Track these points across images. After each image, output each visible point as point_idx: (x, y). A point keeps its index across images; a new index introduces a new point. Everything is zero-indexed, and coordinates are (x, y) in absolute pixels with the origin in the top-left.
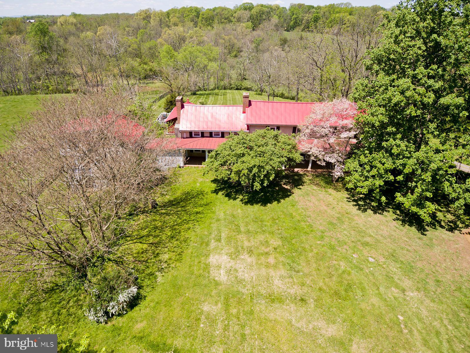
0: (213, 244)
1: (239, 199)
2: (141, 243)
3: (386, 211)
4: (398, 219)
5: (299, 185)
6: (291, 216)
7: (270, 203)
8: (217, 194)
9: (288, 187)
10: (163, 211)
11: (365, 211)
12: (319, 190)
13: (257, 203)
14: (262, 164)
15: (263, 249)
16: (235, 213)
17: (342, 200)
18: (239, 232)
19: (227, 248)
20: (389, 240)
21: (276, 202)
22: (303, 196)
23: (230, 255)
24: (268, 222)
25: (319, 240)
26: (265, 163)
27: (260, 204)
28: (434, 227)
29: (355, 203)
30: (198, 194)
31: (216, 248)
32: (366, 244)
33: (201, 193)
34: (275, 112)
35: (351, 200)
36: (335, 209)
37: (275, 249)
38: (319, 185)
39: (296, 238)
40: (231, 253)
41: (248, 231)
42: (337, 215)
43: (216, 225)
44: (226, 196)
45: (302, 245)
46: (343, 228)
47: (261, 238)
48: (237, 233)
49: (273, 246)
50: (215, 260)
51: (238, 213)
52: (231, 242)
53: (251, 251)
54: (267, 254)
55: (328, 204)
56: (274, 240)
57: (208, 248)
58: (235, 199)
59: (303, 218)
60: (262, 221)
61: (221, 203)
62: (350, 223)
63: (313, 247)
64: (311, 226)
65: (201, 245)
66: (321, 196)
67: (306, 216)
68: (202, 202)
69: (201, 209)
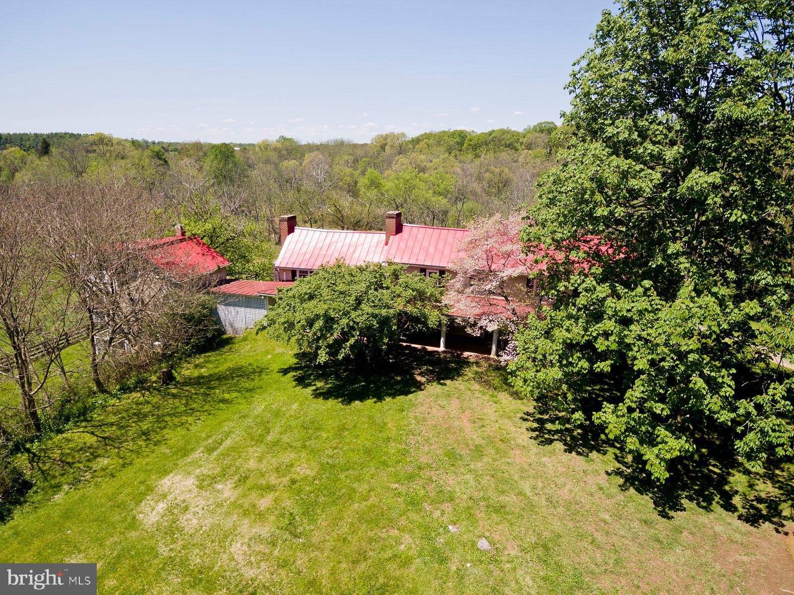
0: (196, 455)
1: (314, 388)
3: (598, 451)
4: (618, 473)
5: (444, 379)
6: (382, 427)
7: (361, 401)
8: (285, 374)
9: (423, 380)
10: (174, 391)
11: (548, 444)
12: (481, 392)
13: (337, 397)
15: (273, 479)
16: (283, 409)
17: (512, 414)
18: (260, 441)
19: (211, 466)
20: (561, 510)
21: (375, 399)
22: (437, 398)
23: (202, 479)
24: (329, 432)
25: (398, 482)
27: (340, 400)
28: (704, 504)
29: (535, 425)
30: (254, 372)
32: (499, 509)
33: (260, 371)
34: (441, 246)
35: (532, 419)
36: (484, 429)
37: (293, 482)
38: (487, 383)
39: (353, 469)
40: (209, 476)
41: (277, 443)
42: (479, 441)
43: (231, 424)
44: (295, 380)
45: (356, 485)
46: (472, 467)
47: (287, 457)
48: (253, 443)
49: (295, 476)
50: (169, 483)
51: (288, 410)
52: (229, 455)
53: (246, 478)
54: (270, 488)
55: (478, 418)
56: (306, 466)
57: (181, 460)
58: (306, 386)
59: (402, 434)
60: (318, 429)
61: (278, 389)
62: (494, 460)
63: (372, 493)
64: (405, 453)
65: (176, 453)
66: (475, 403)
67: (412, 433)
68: (248, 384)
69: (235, 395)
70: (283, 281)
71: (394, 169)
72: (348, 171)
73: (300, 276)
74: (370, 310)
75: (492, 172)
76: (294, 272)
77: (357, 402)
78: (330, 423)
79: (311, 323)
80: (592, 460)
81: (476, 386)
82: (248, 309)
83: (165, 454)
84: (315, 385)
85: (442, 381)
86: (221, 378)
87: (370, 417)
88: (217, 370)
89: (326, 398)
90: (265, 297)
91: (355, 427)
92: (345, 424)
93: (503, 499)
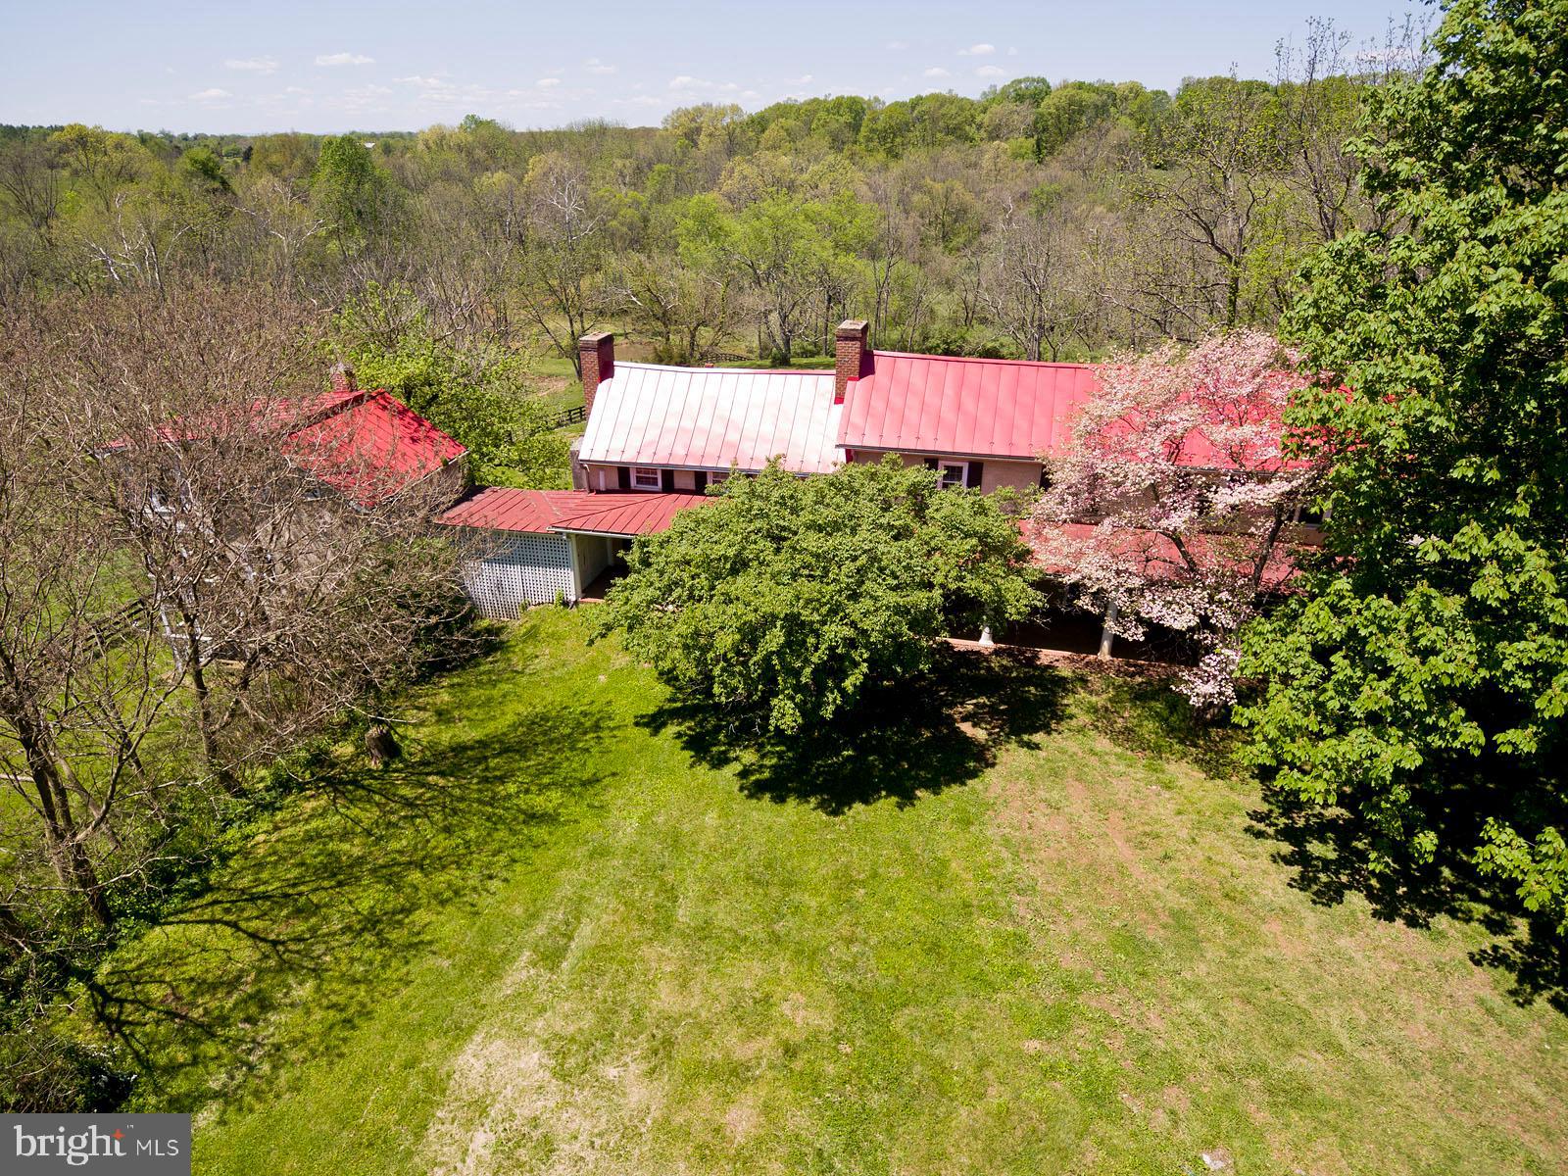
0: (519, 973)
1: (737, 767)
3: (1453, 913)
6: (939, 874)
7: (866, 802)
12: (1119, 757)
13: (803, 795)
14: (807, 615)
15: (734, 1044)
16: (686, 827)
17: (1219, 819)
18: (663, 925)
19: (567, 1006)
21: (894, 799)
22: (1031, 780)
23: (559, 1048)
24: (816, 892)
25: (1037, 1035)
26: (824, 610)
27: (813, 801)
29: (1286, 848)
30: (581, 730)
31: (521, 997)
33: (593, 726)
35: (1271, 831)
36: (1173, 864)
37: (790, 1051)
38: (1128, 735)
39: (919, 1003)
40: (573, 1040)
41: (704, 931)
42: (1175, 900)
43: (577, 875)
44: (687, 746)
45: (939, 1051)
46: (1187, 975)
47: (747, 973)
48: (649, 933)
49: (786, 1033)
50: (479, 1066)
51: (701, 830)
52: (601, 974)
53: (668, 1042)
54: (737, 1074)
55: (1146, 834)
56: (803, 1000)
57: (487, 990)
58: (721, 761)
59: (991, 893)
60: (788, 884)
61: (654, 769)
62: (1233, 953)
63: (989, 1073)
64: (1019, 943)
65: (466, 969)
66: (1120, 789)
67: (1011, 884)
69: (555, 795)
70: (599, 492)
71: (724, 188)
72: (627, 194)
73: (639, 480)
74: (893, 598)
75: (928, 192)
76: (623, 471)
77: (858, 806)
78: (812, 864)
79: (751, 635)
80: (1442, 935)
81: (1103, 744)
83: (440, 973)
84: (737, 759)
85: (1026, 737)
86: (513, 748)
87: (904, 848)
88: (491, 728)
89: (780, 799)
90: (568, 535)
91: (875, 875)
92: (847, 867)
93: (1295, 1063)
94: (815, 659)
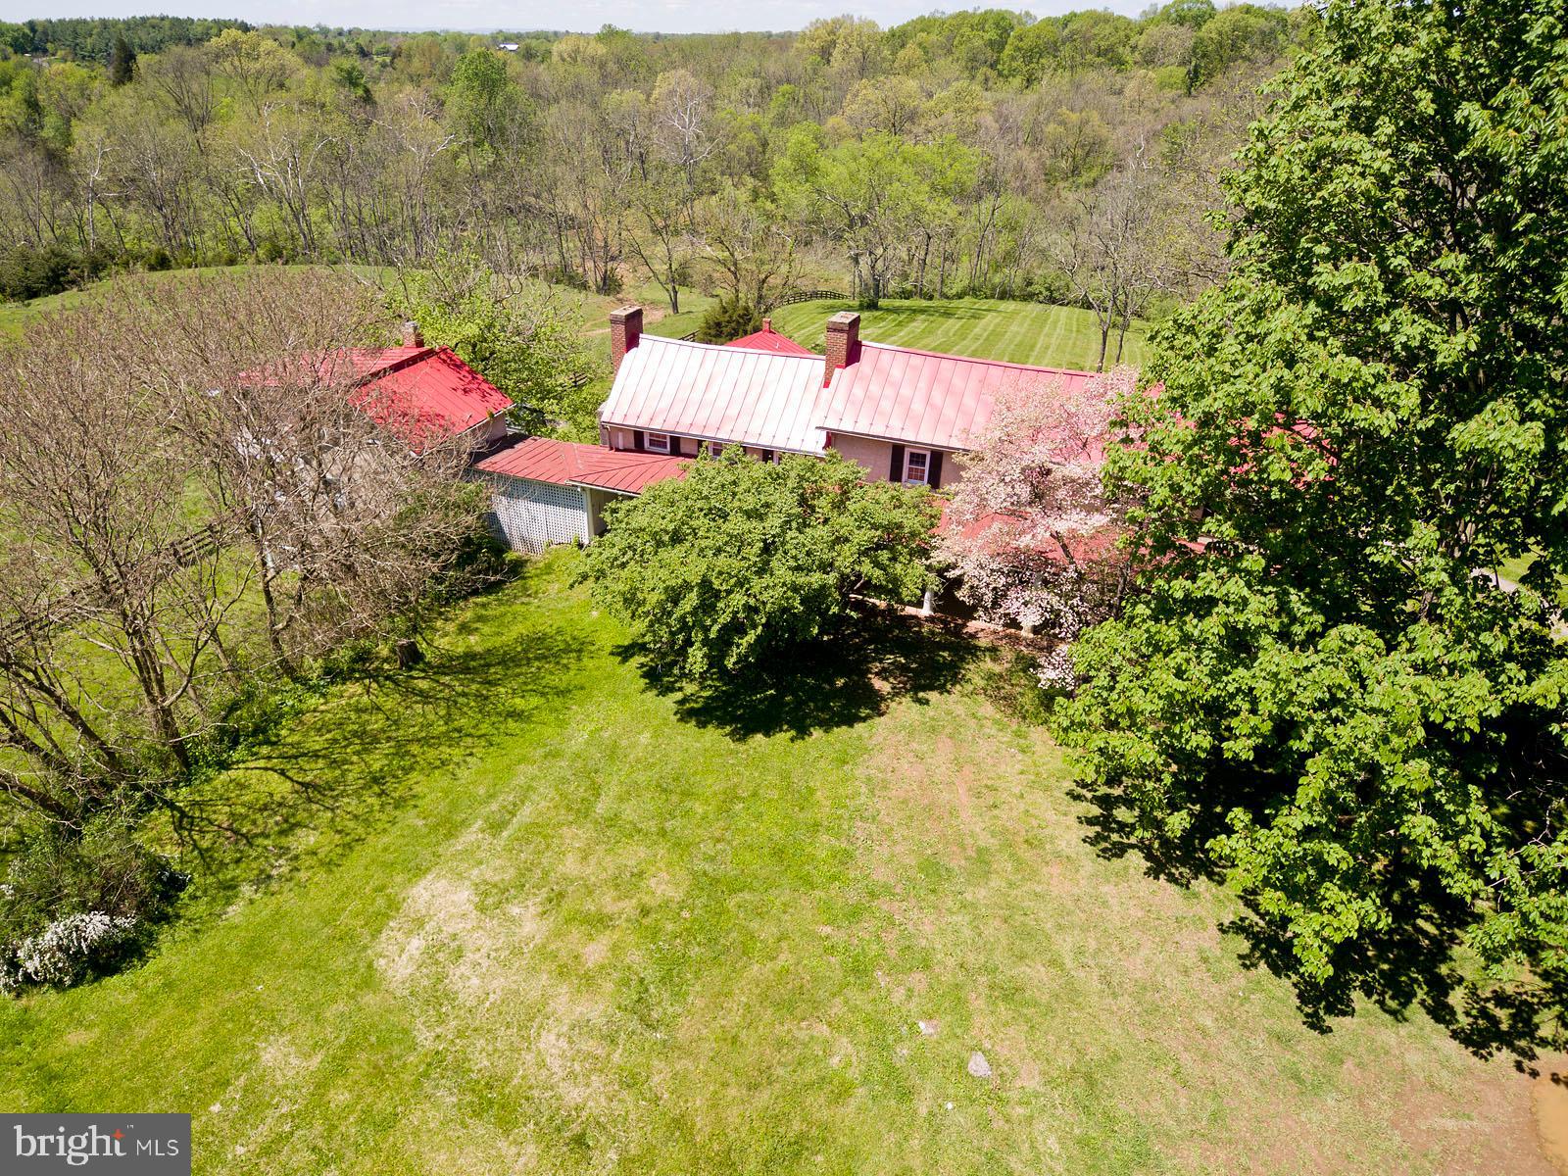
0: (470, 836)
1: (679, 696)
2: (283, 773)
3: (1210, 875)
5: (924, 689)
6: (805, 799)
7: (767, 734)
8: (625, 660)
9: (884, 686)
10: (423, 685)
11: (1115, 855)
12: (996, 722)
13: (722, 724)
15: (608, 902)
16: (624, 743)
17: (1052, 781)
18: (582, 812)
19: (498, 862)
20: (1125, 1002)
21: (793, 733)
22: (910, 734)
23: (483, 890)
24: (707, 803)
25: (831, 922)
27: (728, 729)
29: (1096, 810)
30: (567, 650)
31: (467, 853)
32: (1011, 994)
33: (579, 648)
34: (937, 397)
35: (1089, 795)
36: (996, 812)
37: (645, 912)
38: (1010, 702)
39: (752, 890)
40: (495, 886)
41: (612, 821)
42: (985, 840)
43: (532, 770)
44: (645, 676)
45: (754, 925)
46: (969, 897)
47: (634, 854)
48: (571, 818)
49: (646, 899)
50: (426, 896)
51: (633, 746)
52: (528, 842)
53: (561, 895)
54: (601, 922)
55: (987, 786)
56: (667, 878)
57: (445, 845)
58: (669, 689)
59: (840, 817)
60: (686, 794)
61: (613, 694)
62: (1011, 885)
63: (784, 944)
64: (845, 858)
65: (434, 829)
66: (983, 749)
67: (860, 814)
68: (557, 679)
69: (535, 701)
70: (618, 450)
71: (848, 112)
72: (749, 115)
73: (652, 443)
75: (1063, 123)
76: (639, 435)
77: (759, 737)
78: (710, 781)
80: (1196, 895)
81: (988, 709)
82: (551, 508)
83: (415, 829)
84: (681, 689)
85: (921, 694)
86: (508, 660)
87: (785, 776)
88: (497, 642)
89: (702, 725)
90: (583, 489)
91: (755, 794)
92: (736, 786)
93: (1023, 971)
94: (721, 620)
